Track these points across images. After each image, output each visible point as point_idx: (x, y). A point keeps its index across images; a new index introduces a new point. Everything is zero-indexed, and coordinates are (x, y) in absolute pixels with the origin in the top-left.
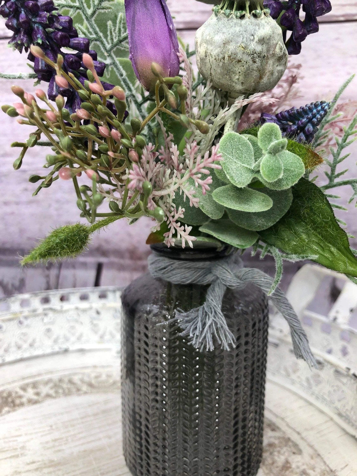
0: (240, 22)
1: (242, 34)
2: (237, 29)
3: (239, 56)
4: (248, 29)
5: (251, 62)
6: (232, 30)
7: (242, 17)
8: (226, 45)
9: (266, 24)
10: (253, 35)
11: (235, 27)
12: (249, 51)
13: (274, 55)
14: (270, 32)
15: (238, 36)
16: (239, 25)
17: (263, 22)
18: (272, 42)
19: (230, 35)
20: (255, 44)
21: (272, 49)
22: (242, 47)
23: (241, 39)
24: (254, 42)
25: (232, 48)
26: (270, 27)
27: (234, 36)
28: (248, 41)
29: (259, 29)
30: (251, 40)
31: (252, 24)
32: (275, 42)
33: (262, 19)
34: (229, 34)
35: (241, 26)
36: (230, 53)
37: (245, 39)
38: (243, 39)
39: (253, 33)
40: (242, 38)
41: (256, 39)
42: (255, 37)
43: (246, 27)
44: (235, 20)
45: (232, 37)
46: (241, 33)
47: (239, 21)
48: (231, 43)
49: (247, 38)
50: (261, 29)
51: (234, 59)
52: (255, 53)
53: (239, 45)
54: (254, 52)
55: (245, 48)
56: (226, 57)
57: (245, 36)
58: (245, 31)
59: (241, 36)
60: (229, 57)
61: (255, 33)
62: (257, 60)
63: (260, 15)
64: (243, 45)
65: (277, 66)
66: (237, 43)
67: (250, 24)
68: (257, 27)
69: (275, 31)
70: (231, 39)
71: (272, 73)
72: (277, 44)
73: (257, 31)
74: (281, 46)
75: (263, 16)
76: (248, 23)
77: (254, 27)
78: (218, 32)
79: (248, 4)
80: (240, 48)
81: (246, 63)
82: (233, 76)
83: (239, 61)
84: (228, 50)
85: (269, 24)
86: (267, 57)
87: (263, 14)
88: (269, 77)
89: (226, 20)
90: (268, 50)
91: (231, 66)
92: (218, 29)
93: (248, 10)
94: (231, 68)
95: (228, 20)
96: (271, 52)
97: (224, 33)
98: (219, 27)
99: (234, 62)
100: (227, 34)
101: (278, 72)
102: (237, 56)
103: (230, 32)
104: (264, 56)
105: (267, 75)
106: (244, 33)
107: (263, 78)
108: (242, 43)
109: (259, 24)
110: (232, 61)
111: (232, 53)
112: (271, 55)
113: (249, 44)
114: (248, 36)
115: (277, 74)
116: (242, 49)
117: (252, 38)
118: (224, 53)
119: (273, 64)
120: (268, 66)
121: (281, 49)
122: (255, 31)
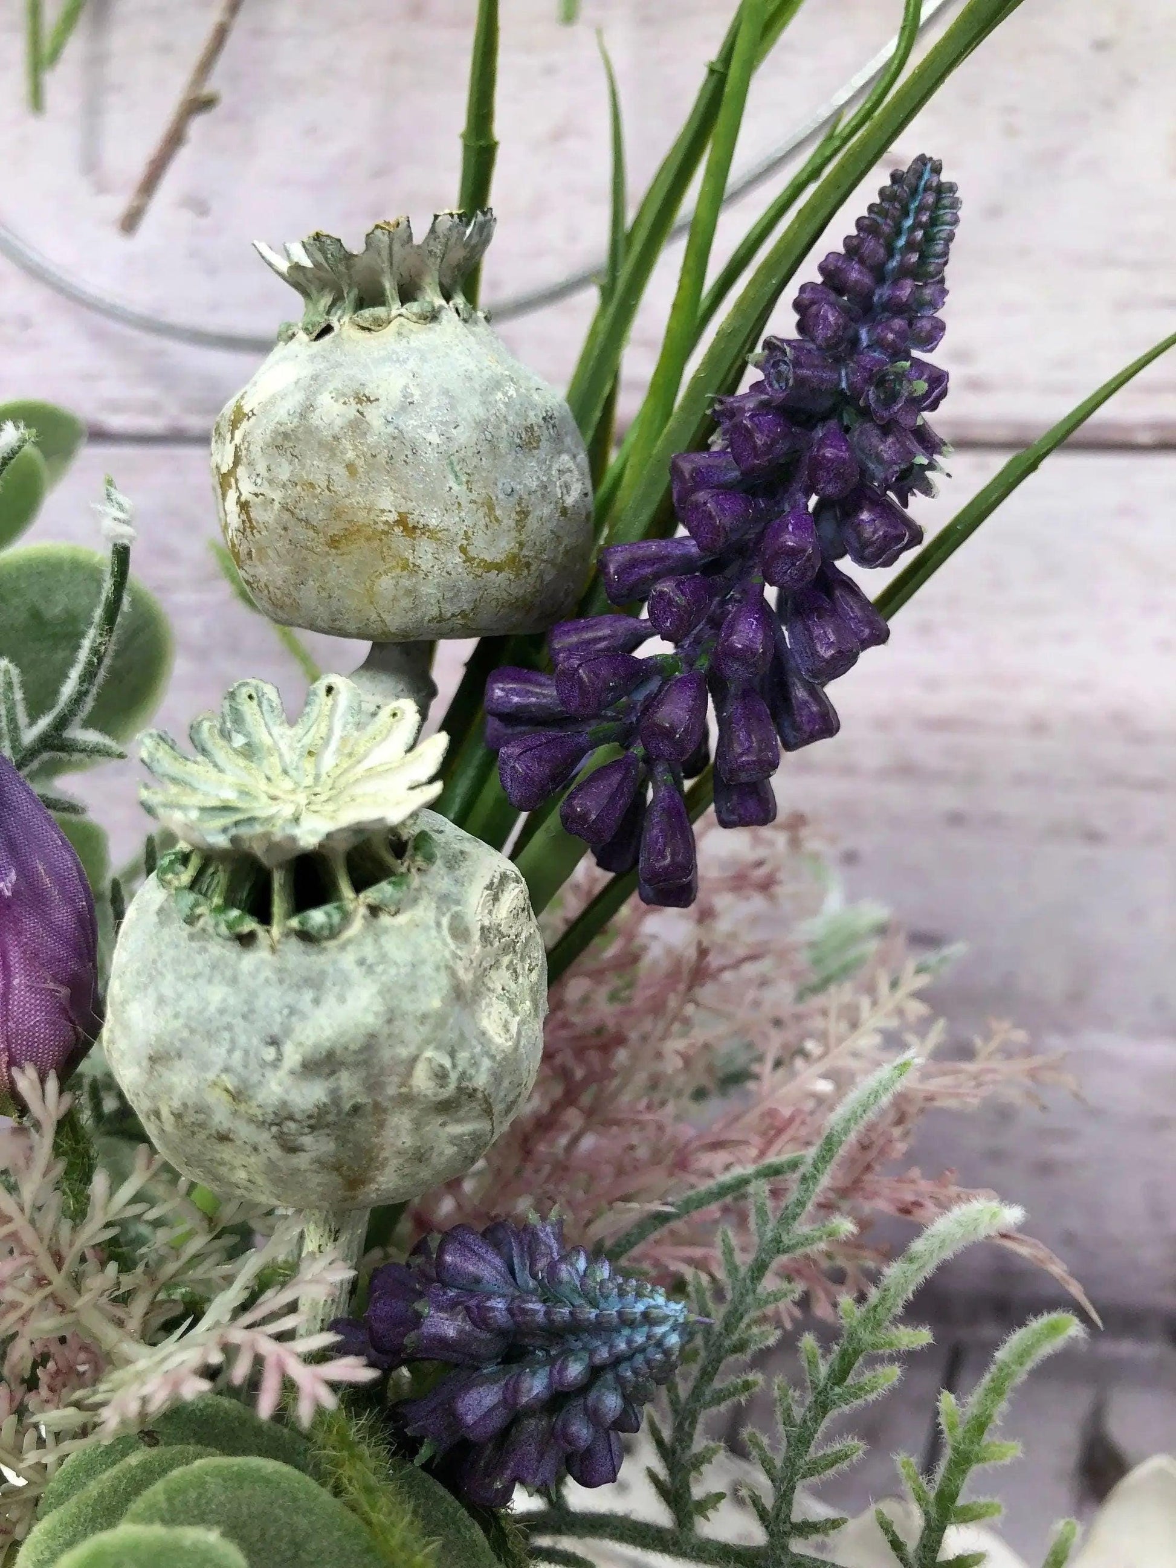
0: (234, 956)
1: (229, 1027)
2: (217, 994)
3: (221, 1117)
4: (259, 1004)
5: (275, 1152)
6: (190, 1000)
7: (246, 940)
8: (158, 1067)
9: (356, 973)
10: (274, 1042)
11: (210, 981)
12: (258, 1112)
13: (407, 1100)
14: (370, 1019)
15: (211, 1036)
16: (228, 973)
17: (348, 960)
18: (386, 1054)
19: (181, 1021)
20: (288, 1081)
21: (396, 1079)
22: (227, 1090)
23: (223, 1051)
24: (282, 1073)
25: (185, 1082)
26: (374, 989)
27: (192, 1031)
28: (253, 1064)
29: (316, 1001)
30: (264, 1064)
31: (281, 981)
32: (404, 1052)
33: (343, 948)
34: (176, 1016)
35: (234, 981)
36: (176, 1104)
37: (238, 1055)
38: (230, 1051)
39: (276, 1030)
40: (226, 1045)
41: (292, 1057)
42: (288, 1048)
43: (253, 994)
44: (216, 949)
45: (185, 1034)
46: (227, 1019)
47: (230, 952)
48: (178, 1064)
49: (246, 1053)
50: (330, 1000)
51: (202, 1125)
52: (291, 1118)
53: (211, 1076)
54: (284, 1114)
55: (237, 1096)
56: (165, 1112)
57: (242, 1040)
58: (244, 1017)
59: (226, 1035)
60: (178, 1116)
61: (288, 1031)
62: (307, 1140)
63: (333, 932)
64: (229, 1081)
65: (443, 1125)
66: (204, 1066)
67: (274, 977)
68: (308, 995)
69: (407, 1004)
70: (178, 1044)
71: (419, 1156)
72: (415, 1059)
73: (304, 1017)
74: (441, 1066)
75: (357, 925)
76: (267, 973)
77: (290, 998)
78: (151, 978)
79: (278, 880)
80: (218, 1092)
81: (255, 1149)
82: (223, 1170)
83: (224, 1138)
84: (169, 1090)
85: (380, 969)
86: (376, 1105)
87: (363, 911)
88: (406, 1171)
89: (185, 934)
90: (373, 1085)
91: (194, 1147)
92: (154, 962)
93: (279, 906)
94: (196, 1151)
95: (192, 937)
96: (391, 1091)
97: (161, 1001)
98: (160, 955)
99: (202, 1135)
100: (169, 1011)
101: (454, 1140)
102: (209, 1116)
103: (183, 1005)
104: (356, 1109)
105: (394, 1163)
106: (239, 1023)
107: (372, 1180)
108: (226, 1070)
109: (323, 973)
110: (193, 1133)
111: (185, 1105)
112: (392, 1099)
113: (255, 1078)
114: (255, 1041)
115: (450, 1150)
116: (225, 1097)
117: (270, 1054)
118: (154, 1097)
119: (417, 1125)
120: (388, 1133)
121: (440, 1076)
122: (294, 1019)
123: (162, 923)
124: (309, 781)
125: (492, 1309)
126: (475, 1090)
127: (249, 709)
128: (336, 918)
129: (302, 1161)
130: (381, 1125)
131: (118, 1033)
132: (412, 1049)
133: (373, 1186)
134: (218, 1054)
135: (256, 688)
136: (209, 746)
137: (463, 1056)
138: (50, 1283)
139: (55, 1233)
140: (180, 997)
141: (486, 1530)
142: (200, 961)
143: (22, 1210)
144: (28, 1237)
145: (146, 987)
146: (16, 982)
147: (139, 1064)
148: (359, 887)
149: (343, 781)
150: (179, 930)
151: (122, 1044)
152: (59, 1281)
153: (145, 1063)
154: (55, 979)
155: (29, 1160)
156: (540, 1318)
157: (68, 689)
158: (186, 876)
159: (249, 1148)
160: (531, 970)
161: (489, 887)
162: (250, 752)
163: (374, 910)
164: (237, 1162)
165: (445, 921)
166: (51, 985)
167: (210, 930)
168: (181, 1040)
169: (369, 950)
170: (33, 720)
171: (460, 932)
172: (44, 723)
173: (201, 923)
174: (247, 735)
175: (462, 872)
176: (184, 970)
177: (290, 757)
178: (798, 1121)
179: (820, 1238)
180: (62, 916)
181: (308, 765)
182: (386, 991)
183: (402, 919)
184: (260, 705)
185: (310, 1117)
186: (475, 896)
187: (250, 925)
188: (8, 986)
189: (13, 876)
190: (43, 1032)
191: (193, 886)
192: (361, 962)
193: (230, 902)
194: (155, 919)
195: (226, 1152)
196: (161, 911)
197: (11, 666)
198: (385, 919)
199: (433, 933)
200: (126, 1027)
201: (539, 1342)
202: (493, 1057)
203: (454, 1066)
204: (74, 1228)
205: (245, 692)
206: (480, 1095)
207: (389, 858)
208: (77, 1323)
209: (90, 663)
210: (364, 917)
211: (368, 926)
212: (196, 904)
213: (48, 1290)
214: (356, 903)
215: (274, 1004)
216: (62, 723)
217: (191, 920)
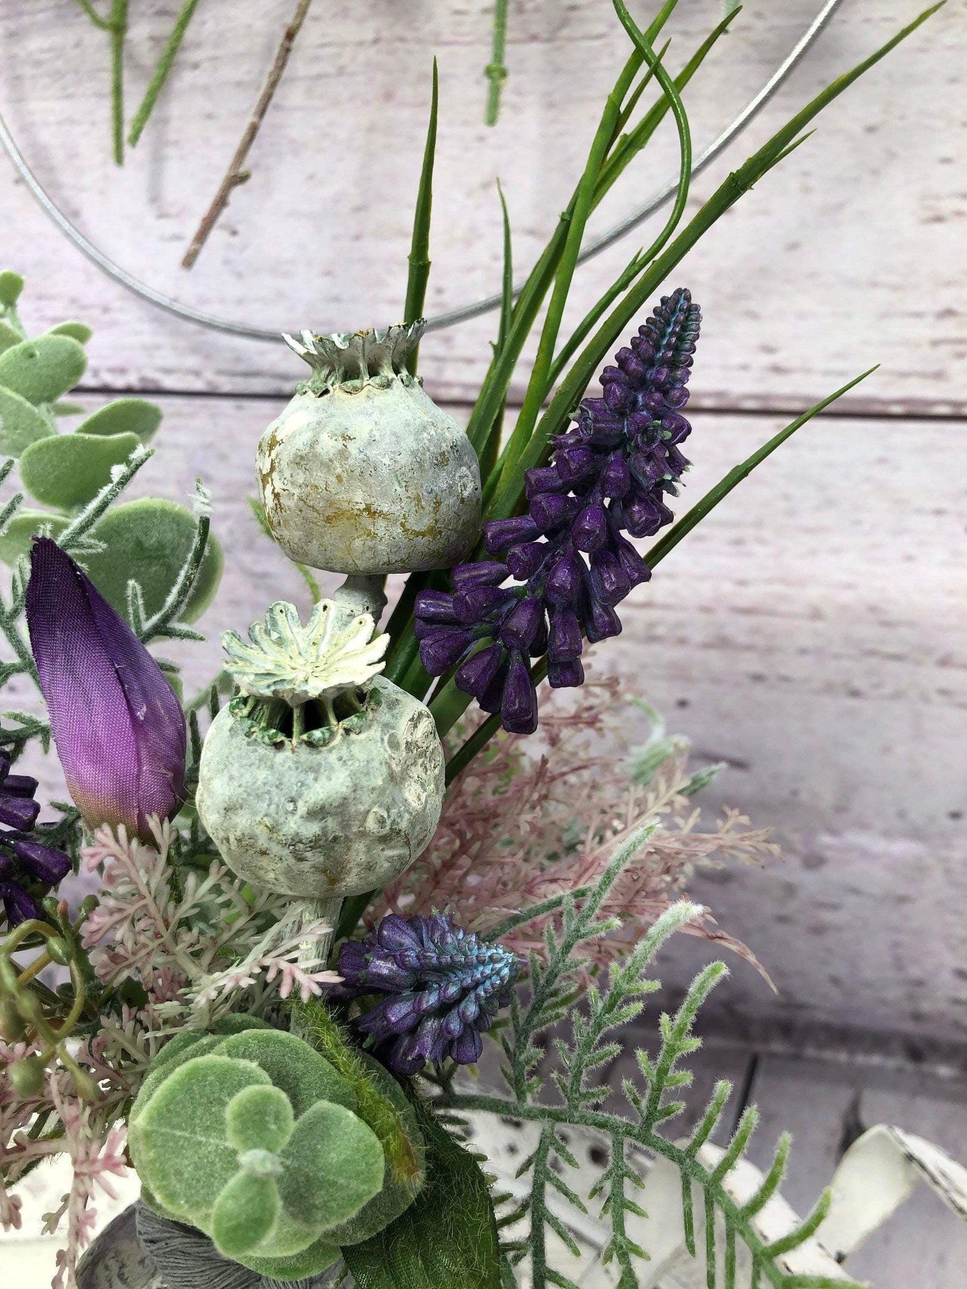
0: (272, 754)
1: (269, 792)
2: (262, 775)
3: (263, 842)
4: (285, 780)
5: (291, 861)
6: (248, 778)
7: (279, 746)
8: (229, 813)
9: (337, 764)
10: (293, 800)
11: (258, 767)
12: (283, 838)
13: (363, 834)
14: (344, 789)
15: (259, 797)
16: (269, 764)
17: (333, 758)
18: (352, 809)
19: (243, 789)
20: (300, 821)
21: (357, 823)
22: (266, 826)
23: (265, 805)
24: (297, 817)
25: (244, 822)
26: (348, 773)
27: (249, 795)
28: (281, 813)
29: (316, 779)
30: (287, 812)
31: (297, 768)
32: (362, 808)
33: (330, 751)
34: (240, 786)
35: (272, 767)
36: (238, 834)
37: (273, 807)
38: (269, 805)
39: (293, 794)
40: (267, 802)
41: (302, 809)
42: (300, 804)
43: (282, 775)
44: (262, 751)
45: (245, 796)
46: (267, 788)
47: (270, 752)
48: (241, 812)
49: (278, 806)
50: (323, 779)
51: (252, 846)
52: (300, 842)
53: (258, 819)
54: (297, 840)
55: (272, 829)
56: (232, 839)
57: (276, 799)
58: (277, 787)
59: (267, 796)
60: (239, 841)
61: (300, 795)
62: (309, 855)
63: (325, 743)
64: (268, 821)
65: (383, 850)
66: (255, 813)
67: (293, 766)
68: (312, 776)
69: (364, 782)
70: (240, 801)
71: (369, 867)
72: (368, 812)
73: (309, 787)
74: (382, 816)
75: (338, 738)
76: (290, 763)
77: (302, 777)
78: (226, 766)
79: (296, 714)
80: (262, 827)
81: (281, 859)
82: (262, 872)
83: (264, 853)
84: (235, 826)
85: (350, 763)
86: (346, 837)
87: (341, 731)
88: (362, 876)
89: (245, 742)
90: (345, 825)
91: (247, 858)
92: (227, 757)
93: (296, 728)
94: (247, 861)
95: (249, 744)
96: (355, 829)
97: (231, 778)
98: (231, 753)
99: (251, 852)
100: (236, 784)
101: (390, 859)
102: (256, 841)
103: (243, 781)
104: (335, 839)
105: (355, 871)
106: (274, 789)
107: (343, 880)
108: (266, 815)
109: (319, 765)
110: (247, 850)
111: (243, 834)
112: (355, 834)
113: (282, 820)
114: (283, 800)
115: (386, 865)
116: (266, 830)
117: (290, 806)
118: (226, 830)
119: (369, 849)
120: (352, 854)
121: (382, 822)
122: (303, 788)
123: (232, 736)
124: (313, 659)
125: (409, 956)
126: (400, 830)
127: (280, 618)
128: (327, 735)
129: (305, 866)
130: (349, 849)
131: (205, 796)
132: (366, 807)
133: (344, 884)
134: (263, 806)
135: (284, 606)
136: (259, 639)
137: (394, 811)
138: (162, 937)
139: (165, 909)
140: (242, 776)
141: (403, 1087)
142: (253, 756)
143: (150, 893)
144: (152, 909)
145: (223, 770)
146: (145, 768)
147: (219, 812)
148: (339, 719)
149: (331, 660)
150: (241, 739)
151: (208, 802)
152: (167, 935)
153: (222, 812)
154: (165, 767)
155: (154, 865)
156: (434, 961)
157: (171, 599)
158: (245, 711)
159: (277, 859)
160: (435, 768)
161: (412, 720)
162: (280, 642)
163: (347, 731)
164: (270, 868)
165: (386, 738)
166: (164, 771)
167: (259, 740)
168: (242, 799)
169: (344, 753)
170: (149, 616)
171: (394, 744)
172: (155, 618)
173: (254, 736)
174: (279, 633)
175: (395, 711)
176: (244, 762)
177: (303, 645)
178: (597, 863)
179: (602, 929)
180: (170, 731)
181: (313, 650)
182: (353, 775)
183: (362, 736)
184: (286, 616)
185: (311, 842)
186: (403, 724)
187: (281, 738)
188: (140, 770)
189: (145, 709)
190: (158, 797)
191: (250, 715)
192: (340, 759)
193: (269, 726)
194: (228, 733)
195: (264, 862)
196: (231, 730)
197: (136, 584)
198: (353, 736)
199: (379, 744)
200: (210, 793)
201: (435, 979)
202: (411, 813)
203: (389, 817)
204: (176, 907)
205: (278, 608)
206: (403, 834)
207: (356, 703)
208: (175, 961)
209: (184, 585)
210: (342, 735)
211: (344, 739)
212: (252, 726)
213: (162, 940)
214: (338, 727)
215: (293, 780)
216: (166, 619)
217: (248, 734)
